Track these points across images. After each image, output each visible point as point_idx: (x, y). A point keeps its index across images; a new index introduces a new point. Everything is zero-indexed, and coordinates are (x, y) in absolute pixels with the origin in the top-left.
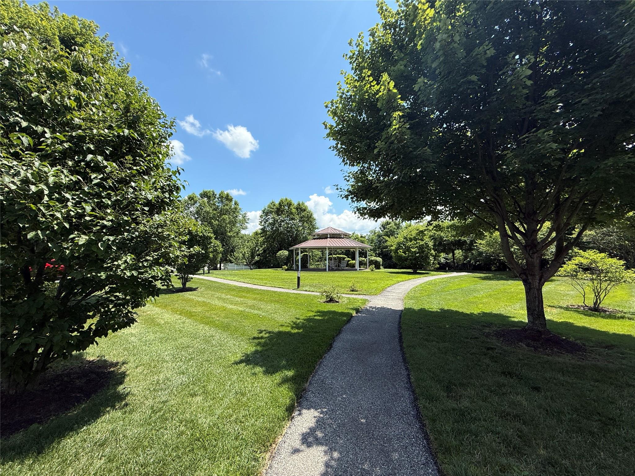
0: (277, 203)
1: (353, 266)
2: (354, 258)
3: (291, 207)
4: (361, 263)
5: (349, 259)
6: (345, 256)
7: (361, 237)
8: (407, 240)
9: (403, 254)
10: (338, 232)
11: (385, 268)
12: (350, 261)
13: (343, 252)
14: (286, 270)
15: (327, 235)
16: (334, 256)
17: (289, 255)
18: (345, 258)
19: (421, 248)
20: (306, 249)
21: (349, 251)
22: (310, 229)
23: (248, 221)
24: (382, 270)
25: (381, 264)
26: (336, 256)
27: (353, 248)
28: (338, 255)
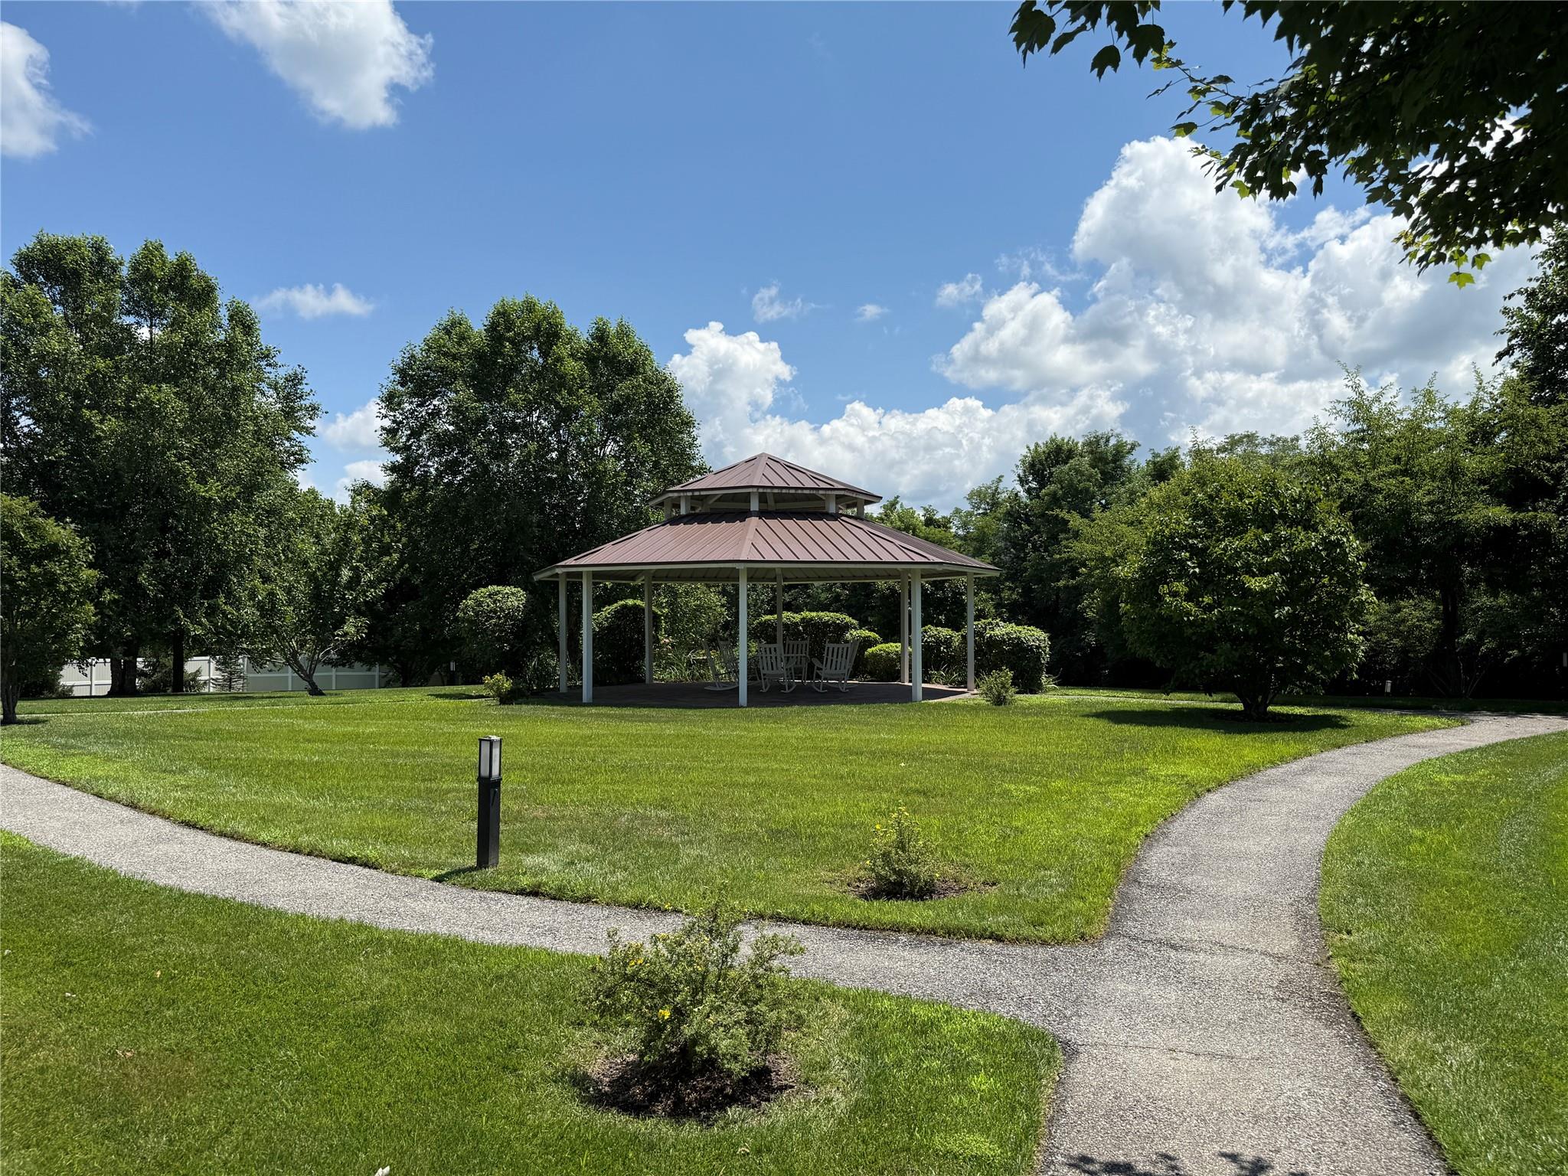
0: (478, 324)
1: (890, 670)
2: (891, 630)
3: (562, 350)
4: (935, 658)
5: (866, 633)
6: (848, 619)
7: (930, 522)
8: (1211, 524)
9: (1188, 606)
10: (809, 484)
11: (1067, 680)
12: (874, 643)
13: (837, 598)
14: (506, 699)
15: (746, 498)
16: (787, 616)
17: (530, 608)
18: (847, 627)
19: (1297, 570)
20: (633, 576)
21: (868, 589)
22: (665, 472)
23: (309, 423)
24: (1054, 696)
25: (1045, 658)
26: (797, 617)
27: (889, 575)
28: (807, 614)
